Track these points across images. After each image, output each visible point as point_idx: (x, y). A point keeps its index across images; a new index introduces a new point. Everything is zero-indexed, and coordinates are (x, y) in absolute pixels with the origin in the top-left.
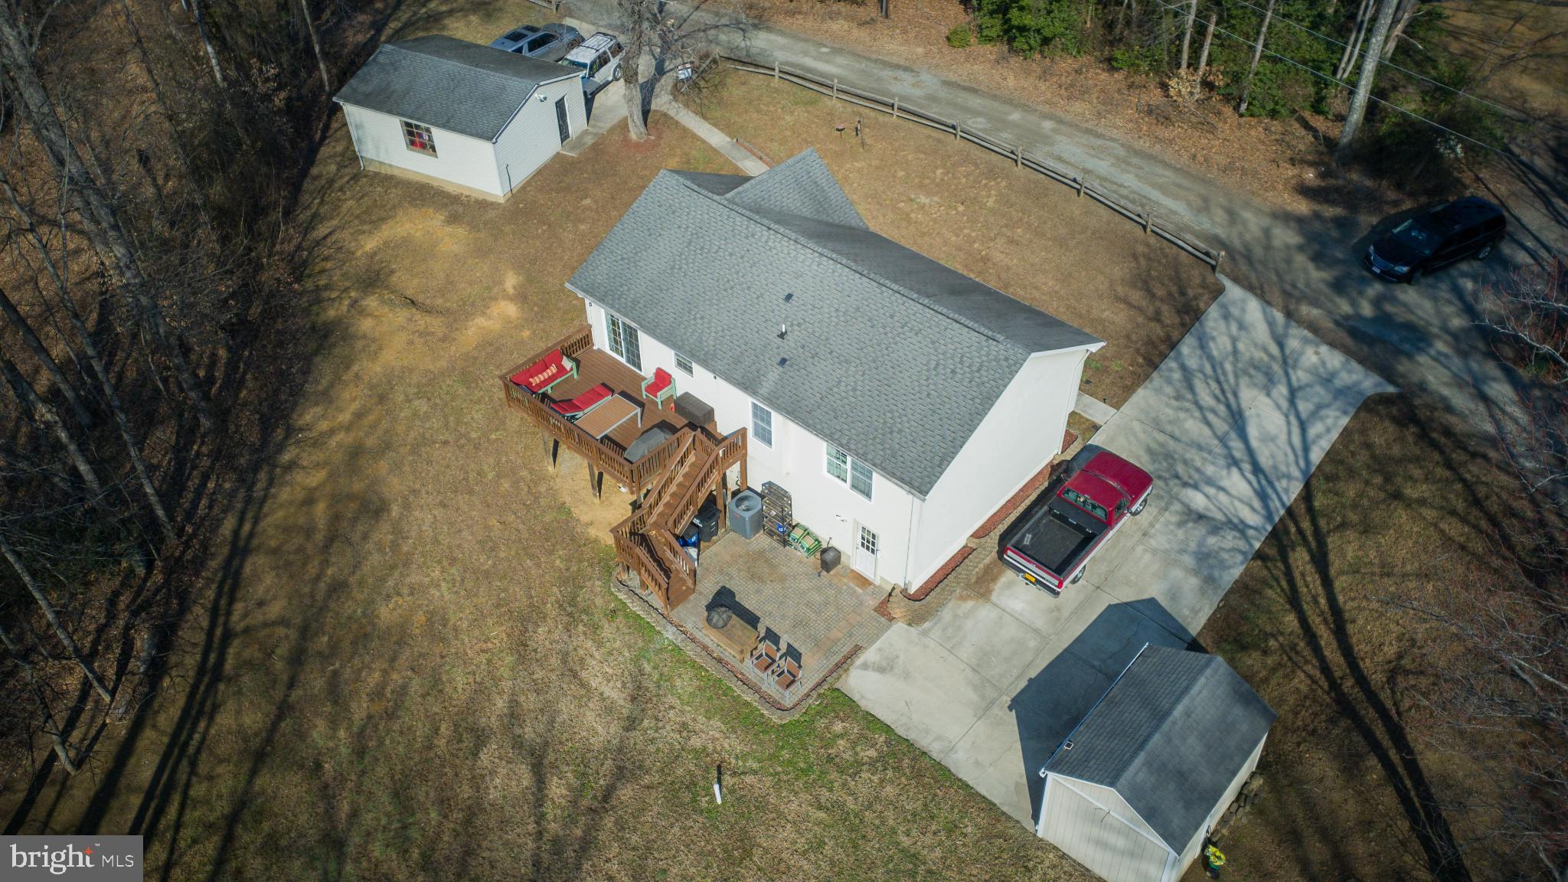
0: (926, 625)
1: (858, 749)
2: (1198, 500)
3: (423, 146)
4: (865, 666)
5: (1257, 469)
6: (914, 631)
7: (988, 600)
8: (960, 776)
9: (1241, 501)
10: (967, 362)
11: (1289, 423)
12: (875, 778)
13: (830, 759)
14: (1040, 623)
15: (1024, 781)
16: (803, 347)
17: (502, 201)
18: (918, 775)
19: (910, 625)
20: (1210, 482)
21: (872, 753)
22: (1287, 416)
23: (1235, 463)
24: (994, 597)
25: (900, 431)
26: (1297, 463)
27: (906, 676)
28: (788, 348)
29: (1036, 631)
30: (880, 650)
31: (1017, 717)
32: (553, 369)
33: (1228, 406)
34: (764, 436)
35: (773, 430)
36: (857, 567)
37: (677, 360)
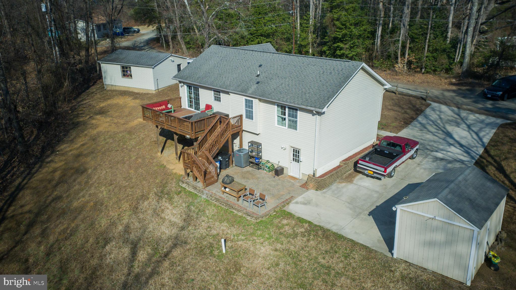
0: (324, 190)
1: (295, 229)
2: (439, 155)
3: (128, 76)
4: (297, 203)
5: (461, 145)
6: (319, 192)
7: (352, 183)
8: (348, 237)
9: (458, 154)
10: (336, 69)
11: (470, 133)
12: (305, 239)
13: (281, 234)
14: (378, 189)
15: (382, 239)
16: (266, 78)
17: (154, 92)
18: (327, 238)
19: (317, 190)
20: (442, 150)
21: (303, 230)
22: (469, 132)
23: (451, 144)
24: (354, 182)
26: (478, 143)
27: (317, 205)
28: (260, 79)
29: (377, 192)
30: (303, 198)
31: (373, 218)
32: (164, 107)
33: (443, 131)
34: (250, 116)
35: (254, 110)
36: (291, 174)
37: (215, 97)
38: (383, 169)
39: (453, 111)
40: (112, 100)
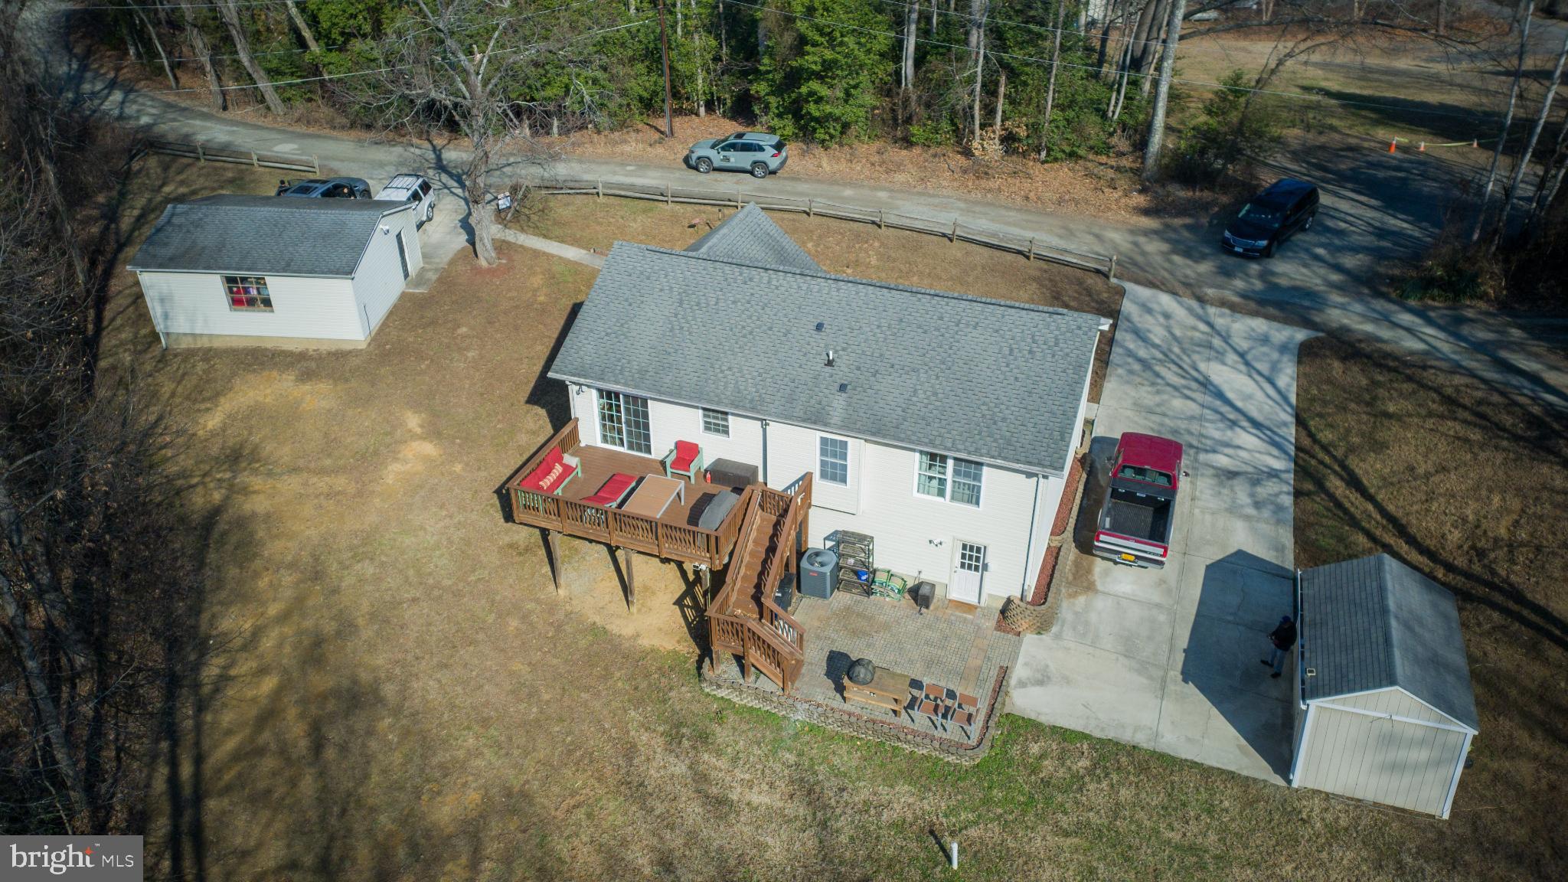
0: (1054, 629)
1: (1068, 763)
2: (1222, 460)
3: (251, 302)
4: (1022, 684)
5: (1256, 424)
6: (1046, 638)
7: (1096, 591)
8: (1184, 757)
9: (1260, 452)
10: (1041, 340)
11: (1254, 380)
12: (1104, 784)
13: (1046, 783)
14: (1156, 597)
15: (1243, 742)
16: (858, 369)
17: (363, 346)
18: (1143, 769)
19: (1039, 633)
20: (1228, 445)
21: (1084, 763)
22: (1250, 376)
23: (1234, 424)
24: (1099, 586)
25: (1004, 420)
26: (1285, 411)
27: (1067, 681)
28: (843, 371)
29: (1158, 606)
30: (1026, 664)
31: (1196, 686)
32: (558, 469)
33: (1196, 380)
34: (835, 472)
35: (849, 462)
36: (954, 595)
37: (706, 422)
38: (1161, 551)
39: (1190, 310)
40: (230, 395)
